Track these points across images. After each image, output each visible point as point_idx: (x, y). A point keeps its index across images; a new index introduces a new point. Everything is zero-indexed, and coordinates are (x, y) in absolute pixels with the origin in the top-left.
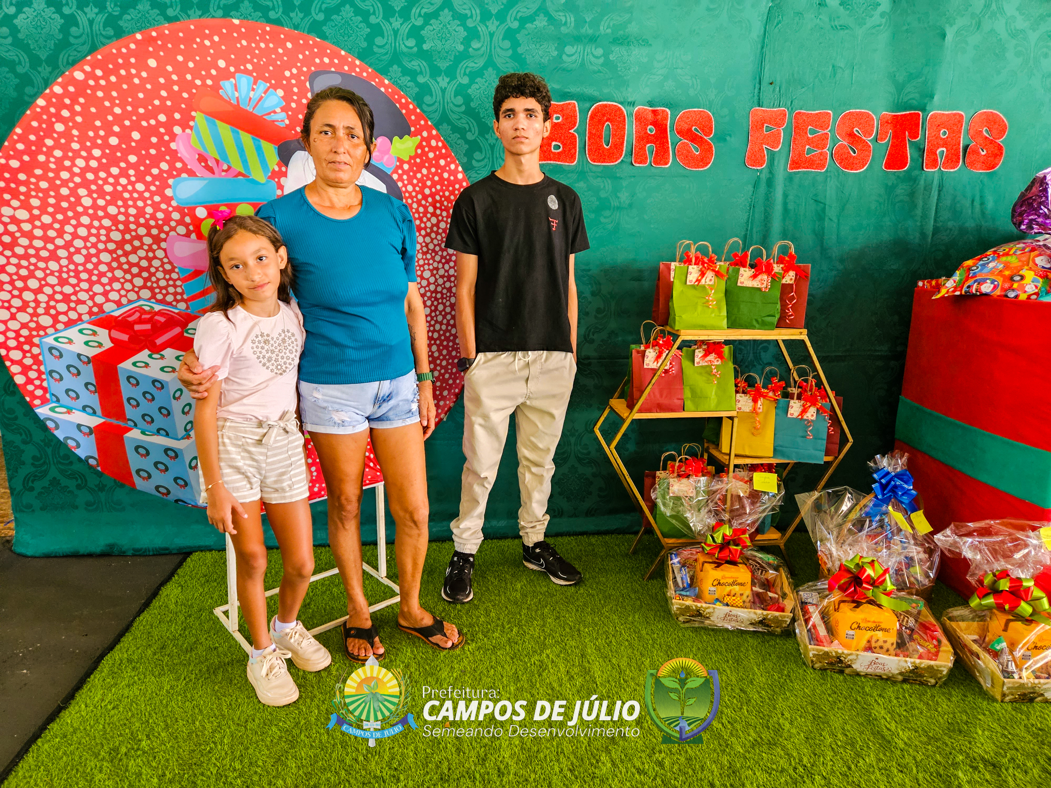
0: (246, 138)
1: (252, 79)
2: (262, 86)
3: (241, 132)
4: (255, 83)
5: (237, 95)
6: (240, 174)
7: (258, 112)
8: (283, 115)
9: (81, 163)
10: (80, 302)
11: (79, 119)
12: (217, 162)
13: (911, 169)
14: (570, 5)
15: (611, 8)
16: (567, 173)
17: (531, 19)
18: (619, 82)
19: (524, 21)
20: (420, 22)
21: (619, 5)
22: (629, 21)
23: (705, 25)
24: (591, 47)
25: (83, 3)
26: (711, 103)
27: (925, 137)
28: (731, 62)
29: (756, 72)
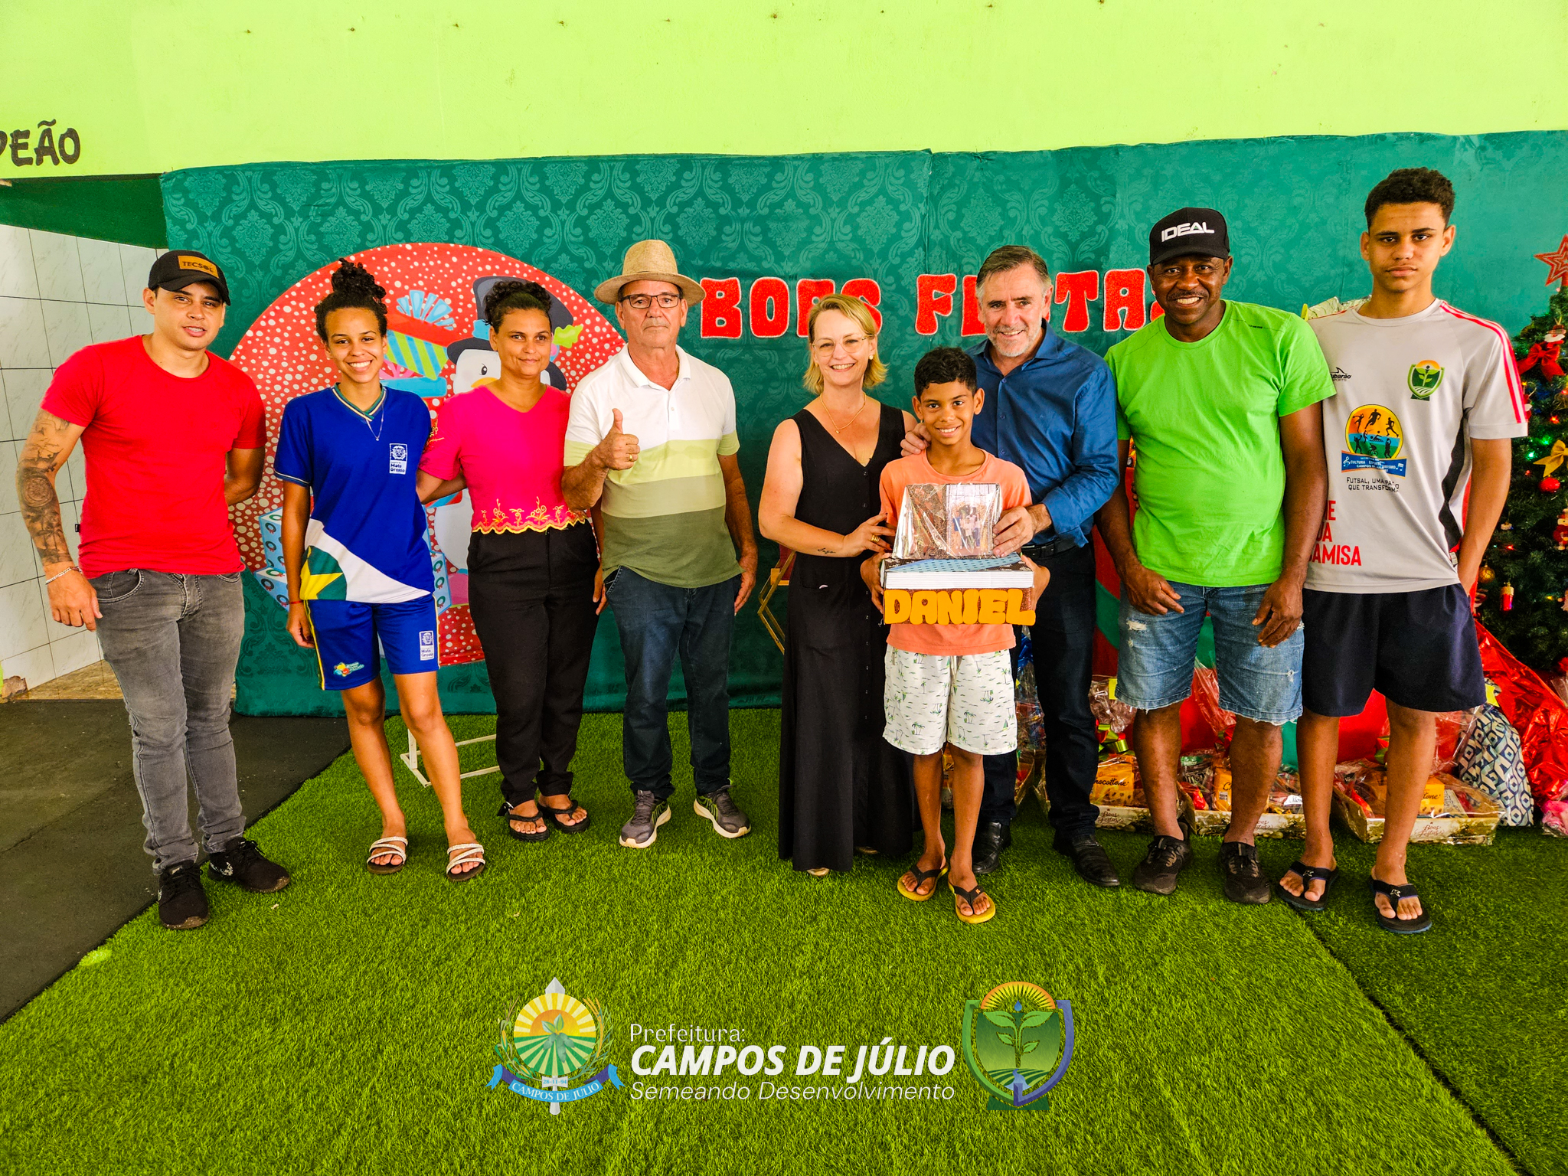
0: (420, 344)
1: (423, 293)
2: (432, 297)
3: (415, 339)
4: (426, 296)
5: (411, 308)
6: (414, 374)
7: (430, 321)
8: (452, 320)
9: (289, 377)
12: (396, 366)
13: (1092, 329)
14: (727, 188)
15: (767, 188)
16: (733, 346)
17: (689, 203)
18: (780, 258)
19: (682, 206)
20: (585, 212)
21: (774, 184)
22: (785, 199)
23: (863, 196)
24: (748, 226)
25: (289, 214)
26: (876, 272)
27: (1103, 297)
28: (894, 231)
29: (920, 240)
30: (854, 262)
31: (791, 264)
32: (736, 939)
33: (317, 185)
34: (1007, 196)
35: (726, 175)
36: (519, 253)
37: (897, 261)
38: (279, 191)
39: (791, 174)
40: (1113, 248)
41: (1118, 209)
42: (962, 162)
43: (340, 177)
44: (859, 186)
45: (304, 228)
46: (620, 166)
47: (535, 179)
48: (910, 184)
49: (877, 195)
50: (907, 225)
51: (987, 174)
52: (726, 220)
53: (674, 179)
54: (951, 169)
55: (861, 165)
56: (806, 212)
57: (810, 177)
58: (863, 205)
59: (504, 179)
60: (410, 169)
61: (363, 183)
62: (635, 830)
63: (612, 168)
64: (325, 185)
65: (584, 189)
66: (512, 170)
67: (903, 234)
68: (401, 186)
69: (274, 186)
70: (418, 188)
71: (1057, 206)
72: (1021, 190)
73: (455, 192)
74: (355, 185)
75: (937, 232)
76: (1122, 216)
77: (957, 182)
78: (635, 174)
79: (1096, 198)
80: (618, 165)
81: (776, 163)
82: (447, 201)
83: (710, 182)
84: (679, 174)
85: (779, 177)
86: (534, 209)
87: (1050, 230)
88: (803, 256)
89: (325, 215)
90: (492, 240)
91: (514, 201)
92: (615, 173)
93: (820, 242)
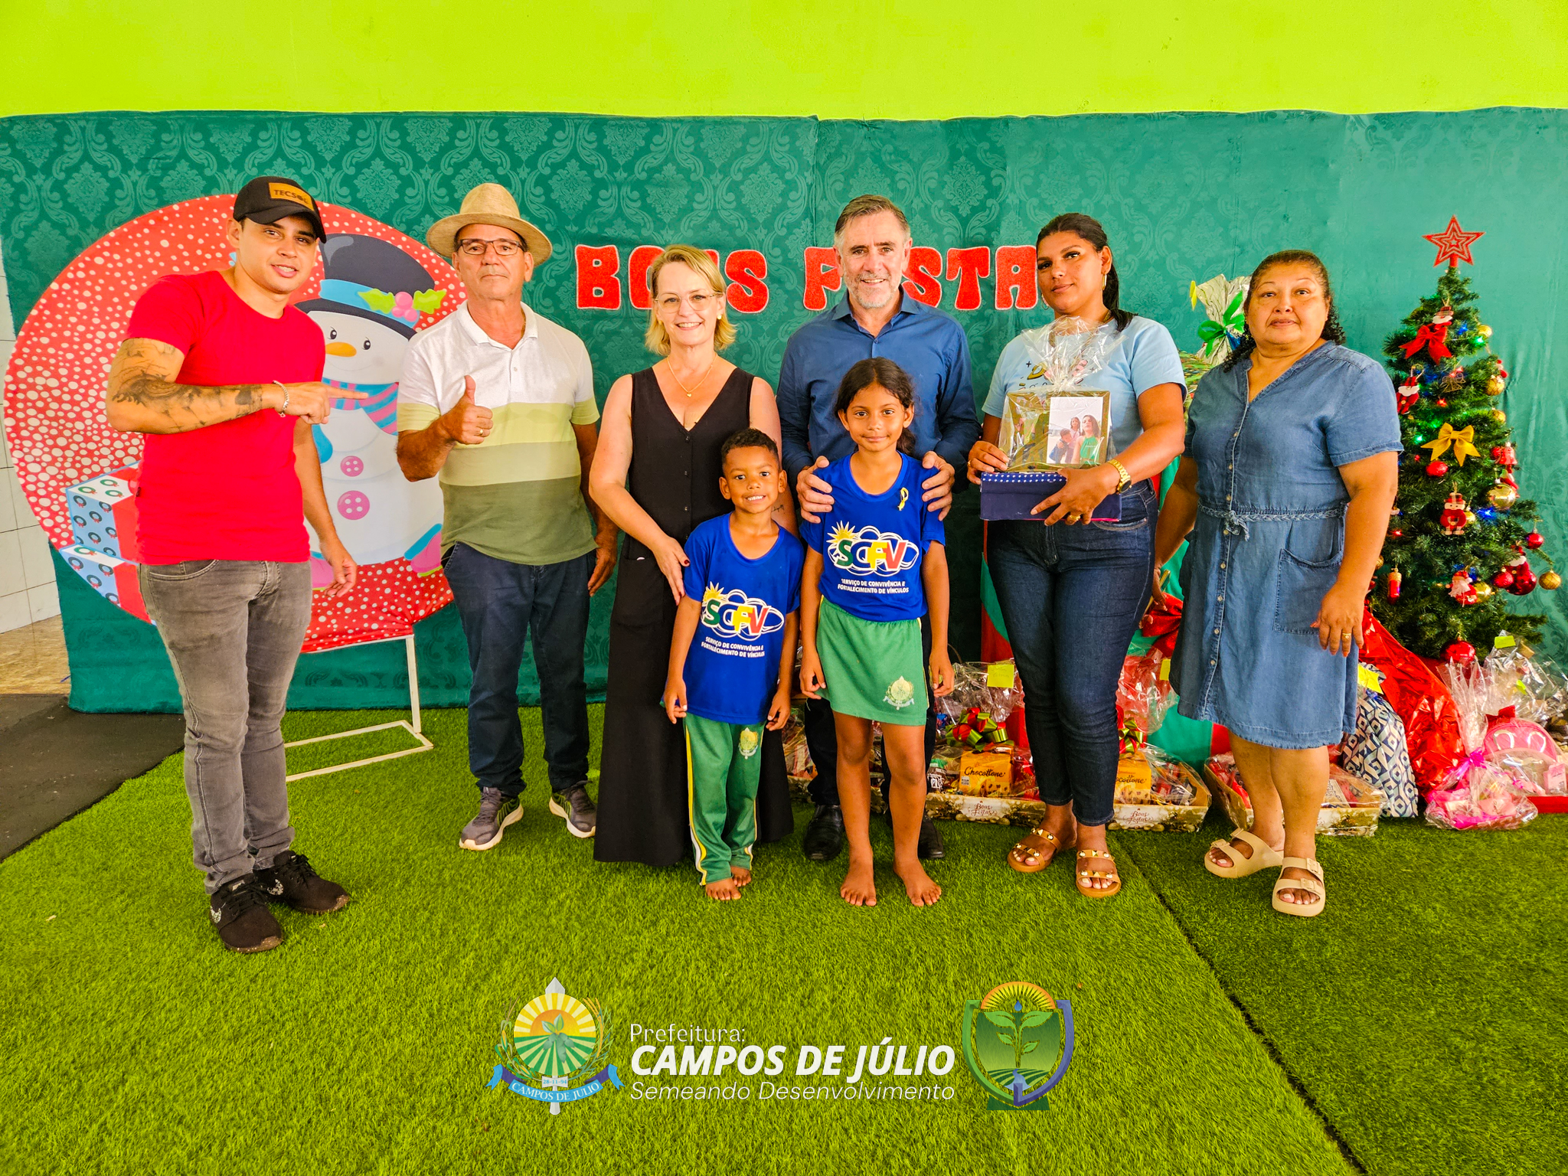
9: (101, 335)
10: (101, 456)
11: (99, 298)
13: (984, 308)
14: (602, 150)
15: (645, 151)
16: (611, 318)
17: (562, 165)
18: (660, 225)
19: (555, 167)
20: (450, 171)
21: (652, 147)
22: (666, 162)
23: (746, 162)
24: (626, 190)
25: (126, 166)
26: (761, 243)
27: (995, 273)
28: (779, 200)
29: (807, 210)
30: (739, 233)
31: (671, 232)
32: (563, 949)
33: (156, 136)
34: (895, 167)
35: (602, 137)
36: (379, 213)
37: (783, 232)
38: (115, 142)
39: (670, 136)
40: (1004, 224)
41: (1009, 183)
42: (848, 130)
43: (182, 129)
44: (743, 152)
45: (143, 182)
46: (486, 124)
47: (395, 135)
48: (796, 152)
49: (760, 163)
50: (793, 195)
51: (875, 143)
52: (600, 184)
53: (545, 138)
54: (839, 137)
55: (743, 130)
56: (688, 179)
57: (690, 140)
58: (747, 172)
59: (361, 134)
60: (259, 121)
61: (207, 135)
62: (477, 830)
63: (478, 126)
64: (165, 137)
65: (449, 147)
66: (371, 125)
67: (789, 203)
68: (249, 139)
69: (110, 137)
70: (267, 142)
71: (946, 178)
72: (910, 161)
73: (307, 146)
74: (198, 136)
75: (824, 203)
76: (1012, 190)
77: (844, 151)
78: (503, 132)
79: (986, 171)
80: (485, 122)
81: (655, 125)
82: (300, 156)
83: (585, 144)
84: (550, 134)
85: (657, 139)
86: (394, 167)
87: (940, 203)
88: (684, 224)
89: (166, 169)
90: (349, 199)
91: (373, 157)
92: (482, 131)
93: (701, 211)
